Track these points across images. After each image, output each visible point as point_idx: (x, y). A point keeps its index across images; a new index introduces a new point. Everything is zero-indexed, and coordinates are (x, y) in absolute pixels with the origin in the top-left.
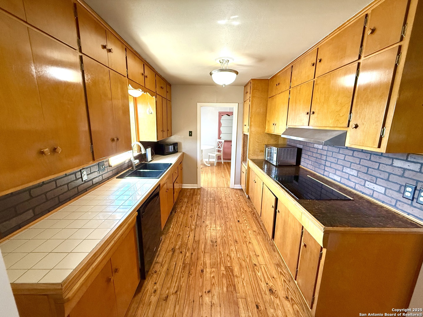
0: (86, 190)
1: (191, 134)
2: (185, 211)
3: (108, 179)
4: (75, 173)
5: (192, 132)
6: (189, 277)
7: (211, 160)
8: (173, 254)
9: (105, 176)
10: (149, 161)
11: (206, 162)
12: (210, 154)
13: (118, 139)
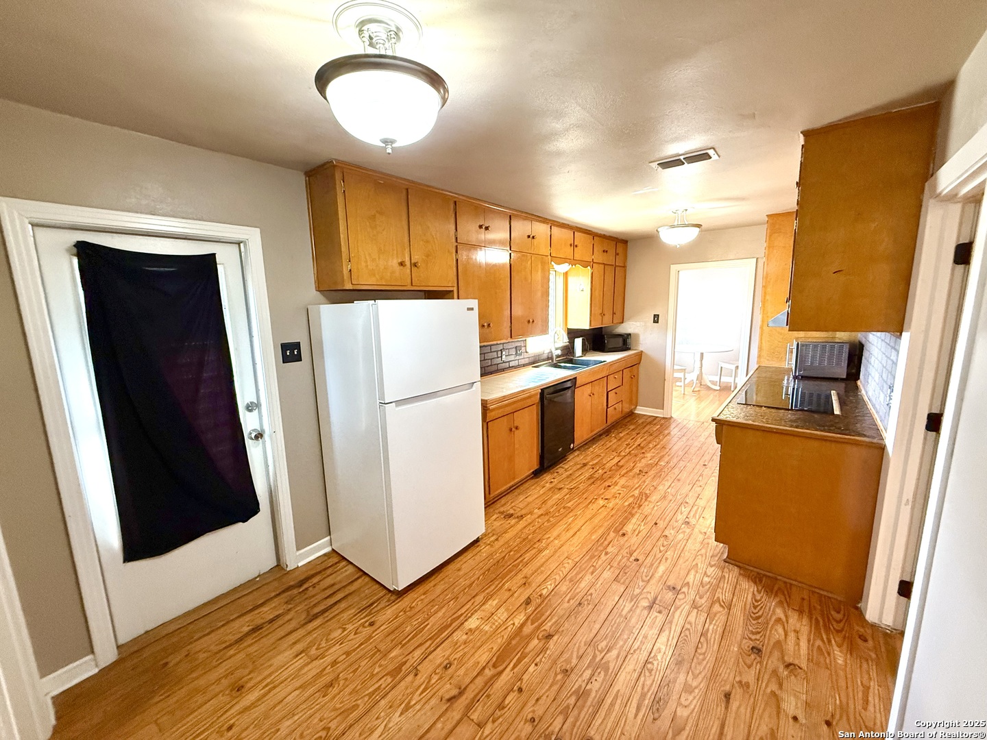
0: (503, 370)
1: (656, 319)
2: (621, 438)
3: (524, 365)
4: (497, 352)
5: (658, 315)
6: (591, 485)
7: (724, 379)
8: (582, 467)
9: (522, 362)
10: (577, 356)
11: (713, 383)
12: (724, 365)
13: (533, 321)
